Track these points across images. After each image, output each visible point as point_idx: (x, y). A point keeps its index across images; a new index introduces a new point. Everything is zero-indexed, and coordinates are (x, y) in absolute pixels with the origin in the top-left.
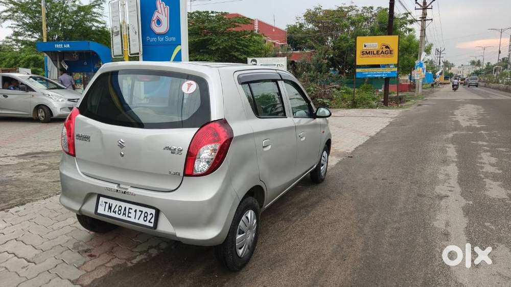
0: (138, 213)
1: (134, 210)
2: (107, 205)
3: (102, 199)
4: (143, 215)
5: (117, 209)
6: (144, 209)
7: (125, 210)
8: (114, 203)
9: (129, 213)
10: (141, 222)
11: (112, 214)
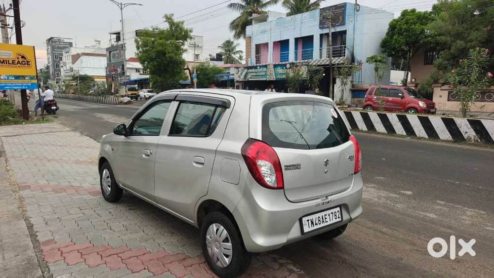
0: (331, 215)
1: (328, 215)
2: (310, 221)
3: (304, 219)
4: (334, 215)
5: (317, 221)
6: (333, 210)
7: (323, 218)
8: (314, 217)
9: (326, 218)
10: (335, 221)
11: (316, 227)
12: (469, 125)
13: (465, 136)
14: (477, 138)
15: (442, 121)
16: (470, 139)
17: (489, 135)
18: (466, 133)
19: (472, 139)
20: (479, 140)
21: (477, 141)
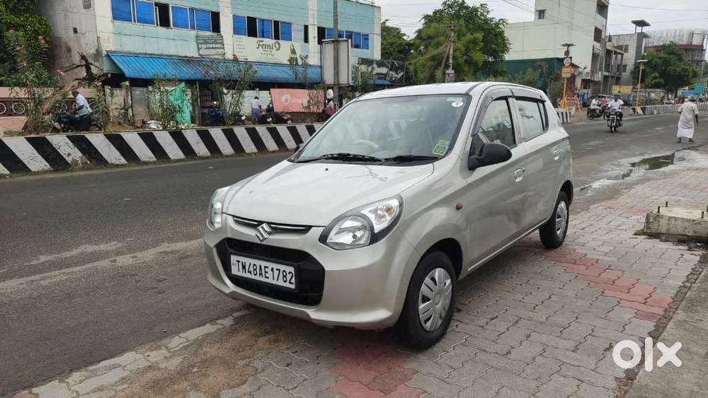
12: (71, 144)
13: (69, 160)
14: (85, 159)
15: (28, 143)
16: (75, 162)
17: (99, 153)
18: (69, 155)
19: (80, 162)
20: (89, 162)
21: (86, 163)
